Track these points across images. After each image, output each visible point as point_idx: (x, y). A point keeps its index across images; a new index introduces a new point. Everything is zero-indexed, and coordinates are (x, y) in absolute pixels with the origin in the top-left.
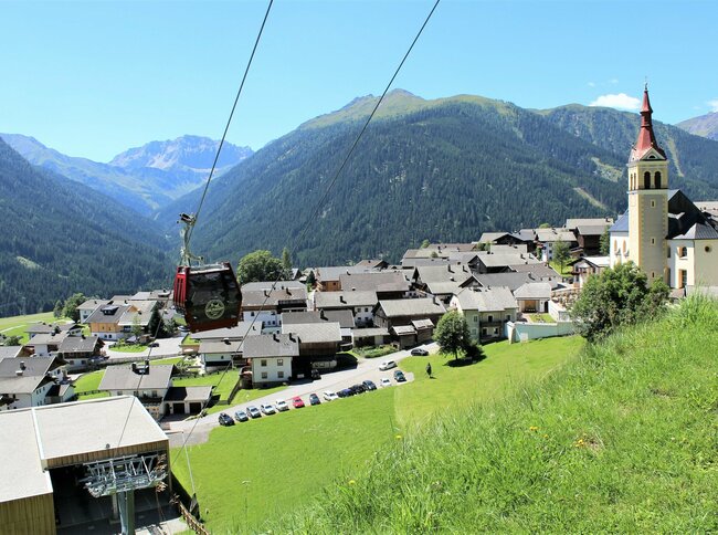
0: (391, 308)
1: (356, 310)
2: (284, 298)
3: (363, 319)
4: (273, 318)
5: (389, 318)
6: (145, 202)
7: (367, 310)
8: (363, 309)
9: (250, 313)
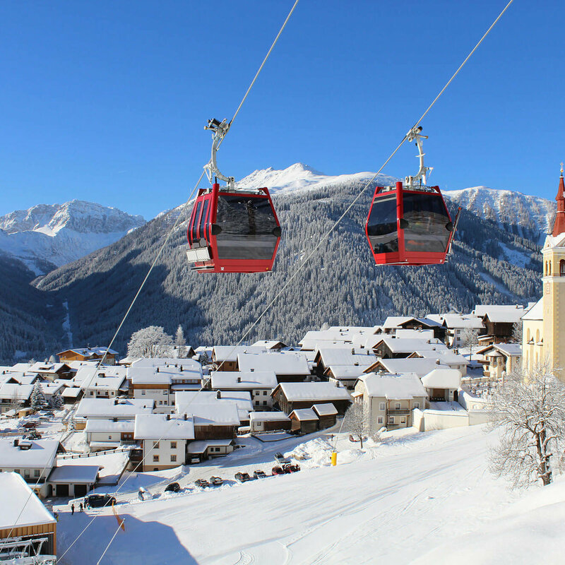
0: (292, 392)
1: (254, 393)
2: (178, 376)
3: (261, 402)
4: (165, 398)
5: (290, 402)
6: (26, 268)
7: (265, 394)
8: (261, 392)
9: (140, 391)
